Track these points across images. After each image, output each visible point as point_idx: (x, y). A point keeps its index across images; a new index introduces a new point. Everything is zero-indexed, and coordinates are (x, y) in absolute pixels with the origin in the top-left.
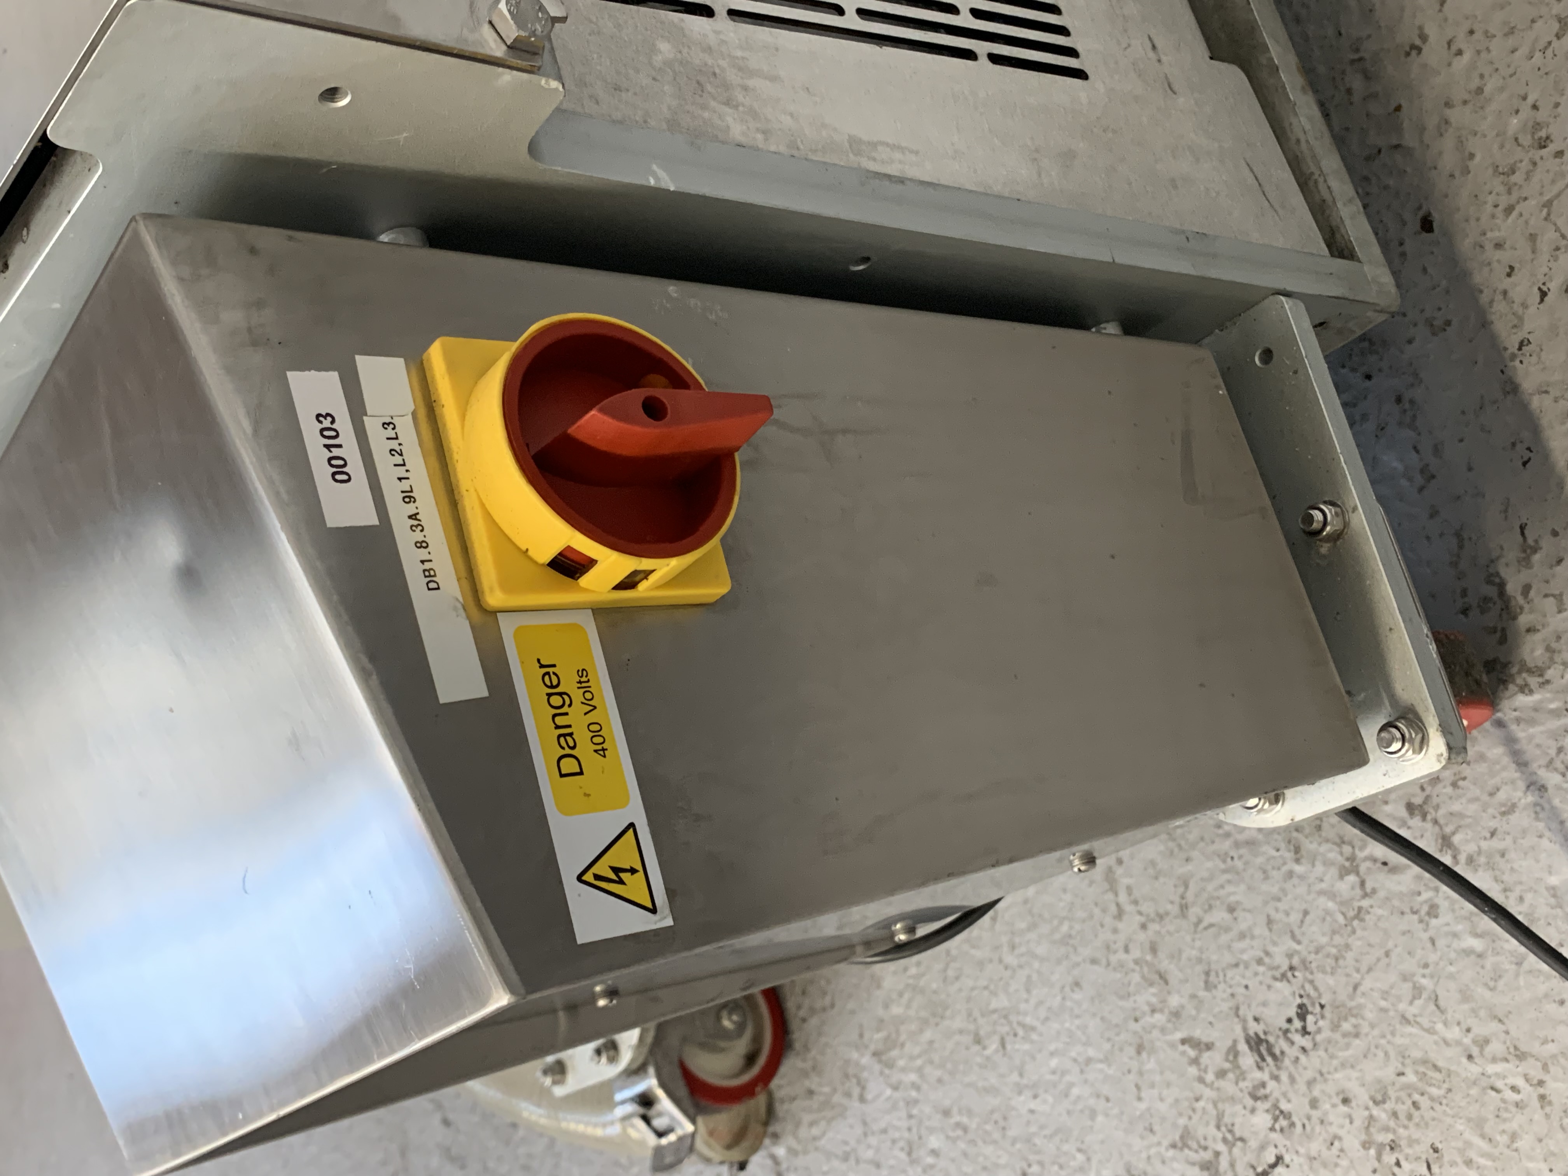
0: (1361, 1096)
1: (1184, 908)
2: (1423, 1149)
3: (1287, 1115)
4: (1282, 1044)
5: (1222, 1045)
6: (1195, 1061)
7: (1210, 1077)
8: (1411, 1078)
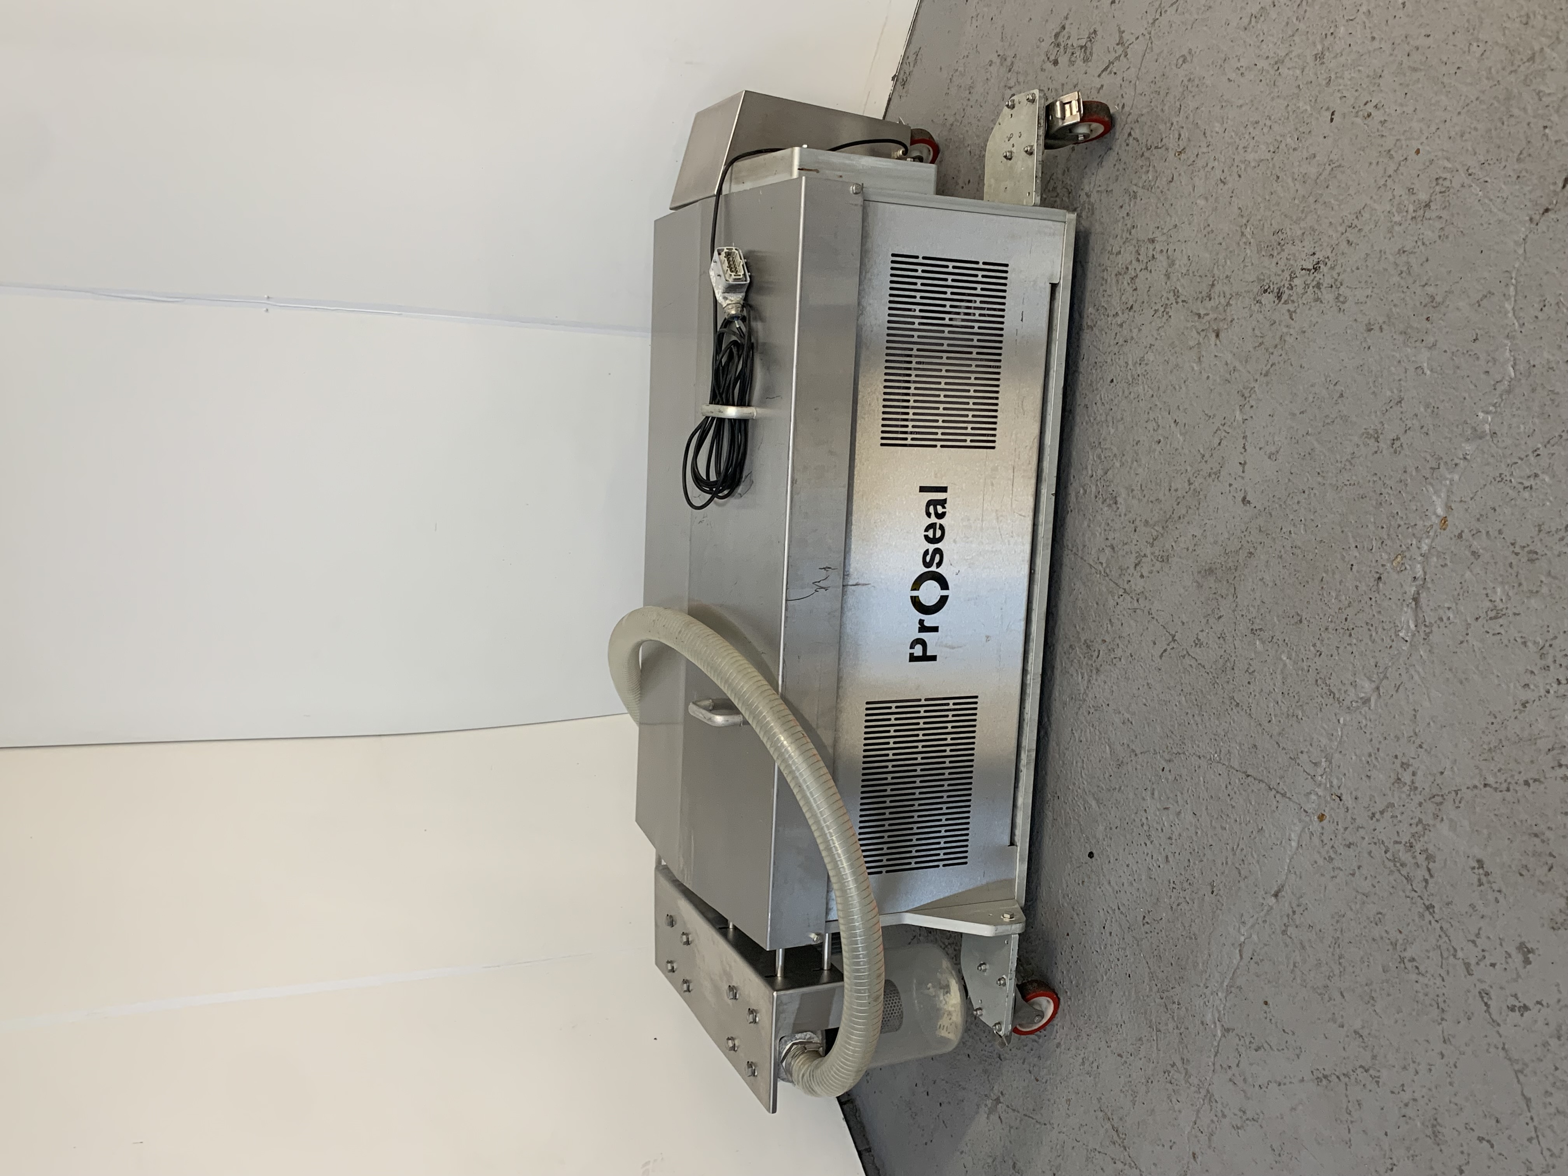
0: (1274, 261)
1: (1261, 344)
2: (1275, 237)
3: (1290, 275)
4: (1276, 291)
5: (1287, 307)
6: (1295, 312)
7: (1296, 304)
8: (1263, 253)
